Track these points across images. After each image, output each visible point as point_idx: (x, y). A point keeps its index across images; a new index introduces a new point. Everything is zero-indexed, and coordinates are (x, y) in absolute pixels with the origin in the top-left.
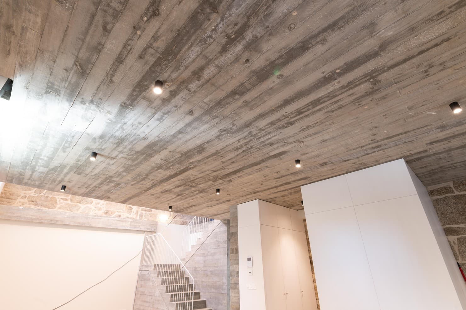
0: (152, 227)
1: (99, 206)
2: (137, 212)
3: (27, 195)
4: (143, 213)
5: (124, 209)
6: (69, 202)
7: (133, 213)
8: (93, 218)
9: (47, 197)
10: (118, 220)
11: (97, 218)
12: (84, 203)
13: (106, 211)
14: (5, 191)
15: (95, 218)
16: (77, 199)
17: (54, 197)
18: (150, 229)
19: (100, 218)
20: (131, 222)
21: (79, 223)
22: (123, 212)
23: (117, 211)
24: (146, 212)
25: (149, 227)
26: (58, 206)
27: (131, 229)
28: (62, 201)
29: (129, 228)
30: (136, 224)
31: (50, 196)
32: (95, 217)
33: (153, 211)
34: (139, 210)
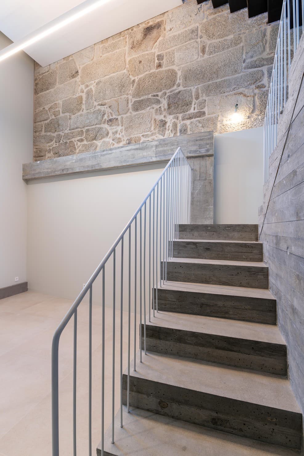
0: (201, 147)
1: (118, 136)
2: (175, 125)
3: (51, 148)
4: (186, 125)
5: (152, 128)
6: (85, 142)
7: (169, 130)
8: (102, 155)
9: (66, 143)
11: (106, 154)
16: (91, 135)
17: (71, 141)
18: (195, 151)
19: (110, 152)
20: (157, 146)
21: (88, 166)
24: (192, 120)
25: (194, 148)
26: (77, 151)
27: (158, 159)
28: (79, 143)
29: (154, 159)
30: (165, 148)
31: (68, 141)
33: (206, 114)
34: (178, 122)
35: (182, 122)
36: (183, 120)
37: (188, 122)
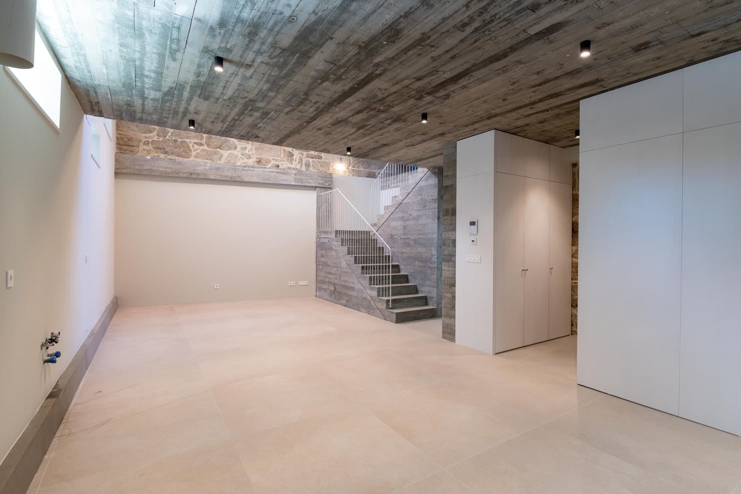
0: (325, 181)
1: (247, 152)
2: (301, 160)
3: (150, 140)
4: (309, 162)
5: (282, 156)
6: (205, 147)
7: (296, 161)
8: (243, 170)
9: (176, 141)
10: (277, 172)
11: (248, 170)
12: (227, 149)
13: (257, 160)
14: (121, 136)
15: (246, 170)
16: (215, 143)
17: (184, 141)
18: (322, 184)
19: (252, 169)
20: (295, 174)
21: (227, 176)
22: (281, 161)
23: (273, 159)
24: (313, 160)
25: (321, 182)
26: (194, 153)
27: (296, 184)
28: (196, 147)
29: (293, 183)
30: (302, 178)
31: (180, 140)
32: (246, 168)
33: (323, 158)
34: (303, 157)
35: (306, 159)
36: (307, 157)
37: (311, 160)
